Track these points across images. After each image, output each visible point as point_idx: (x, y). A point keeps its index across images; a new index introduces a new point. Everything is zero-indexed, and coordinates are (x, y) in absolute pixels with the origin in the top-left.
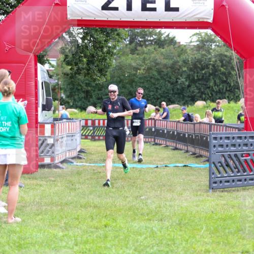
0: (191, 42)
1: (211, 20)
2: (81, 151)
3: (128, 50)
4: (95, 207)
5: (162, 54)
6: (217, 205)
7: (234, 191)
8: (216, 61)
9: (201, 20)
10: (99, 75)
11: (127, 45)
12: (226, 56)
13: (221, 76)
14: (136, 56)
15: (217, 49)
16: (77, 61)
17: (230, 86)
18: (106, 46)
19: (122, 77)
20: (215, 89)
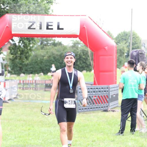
0: (69, 44)
1: (78, 34)
2: (17, 95)
3: (39, 48)
4: (24, 121)
5: (56, 49)
6: (81, 120)
7: (89, 113)
8: (81, 53)
9: (74, 34)
10: (25, 59)
11: (39, 45)
12: (85, 51)
13: (83, 60)
14: (43, 50)
15: (81, 47)
16: (16, 53)
17: (87, 64)
18: (29, 47)
19: (37, 60)
20: (80, 66)
